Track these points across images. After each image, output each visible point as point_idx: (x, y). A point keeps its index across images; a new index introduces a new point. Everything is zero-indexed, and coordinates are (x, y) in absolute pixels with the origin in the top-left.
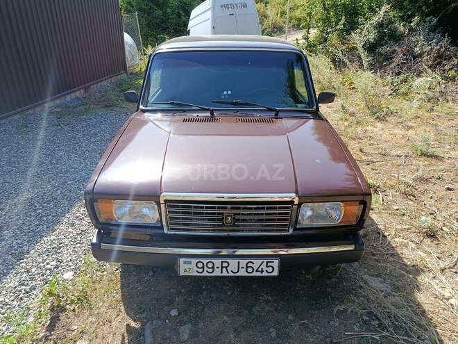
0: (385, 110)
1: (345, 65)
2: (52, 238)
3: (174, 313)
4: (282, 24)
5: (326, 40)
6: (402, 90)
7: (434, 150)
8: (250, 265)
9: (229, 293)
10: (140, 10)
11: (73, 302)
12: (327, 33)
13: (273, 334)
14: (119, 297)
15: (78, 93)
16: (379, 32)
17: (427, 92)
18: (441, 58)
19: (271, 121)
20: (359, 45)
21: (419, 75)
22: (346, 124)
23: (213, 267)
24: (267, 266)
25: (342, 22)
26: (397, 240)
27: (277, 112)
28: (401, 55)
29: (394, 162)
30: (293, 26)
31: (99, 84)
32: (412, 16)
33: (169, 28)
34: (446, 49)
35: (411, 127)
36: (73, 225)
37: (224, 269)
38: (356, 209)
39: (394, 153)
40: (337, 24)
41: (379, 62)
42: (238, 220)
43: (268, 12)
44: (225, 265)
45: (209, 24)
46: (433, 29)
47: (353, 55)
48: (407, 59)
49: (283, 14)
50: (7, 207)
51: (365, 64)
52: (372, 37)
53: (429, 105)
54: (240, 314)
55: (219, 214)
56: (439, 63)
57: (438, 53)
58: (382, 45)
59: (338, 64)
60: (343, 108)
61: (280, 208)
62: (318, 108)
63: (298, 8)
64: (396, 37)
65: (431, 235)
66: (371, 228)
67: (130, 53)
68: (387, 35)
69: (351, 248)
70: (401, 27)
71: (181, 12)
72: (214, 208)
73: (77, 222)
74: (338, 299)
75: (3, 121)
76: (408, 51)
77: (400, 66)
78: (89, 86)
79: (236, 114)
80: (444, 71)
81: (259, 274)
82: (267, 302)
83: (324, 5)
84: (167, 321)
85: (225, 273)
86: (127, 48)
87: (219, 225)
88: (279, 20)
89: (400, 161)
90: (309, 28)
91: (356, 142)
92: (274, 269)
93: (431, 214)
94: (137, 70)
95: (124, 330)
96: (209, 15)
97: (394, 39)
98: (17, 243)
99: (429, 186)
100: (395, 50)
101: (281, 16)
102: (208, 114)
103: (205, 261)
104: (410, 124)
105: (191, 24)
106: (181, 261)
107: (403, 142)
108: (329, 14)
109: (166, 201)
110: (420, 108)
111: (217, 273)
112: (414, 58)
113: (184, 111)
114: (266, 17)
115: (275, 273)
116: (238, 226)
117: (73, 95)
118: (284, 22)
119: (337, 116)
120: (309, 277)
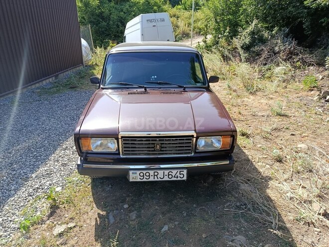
0: (255, 87)
1: (230, 59)
2: (46, 168)
3: (126, 206)
4: (188, 32)
5: (217, 43)
6: (267, 75)
7: (285, 112)
8: (170, 173)
9: (158, 194)
10: (90, 22)
11: (63, 203)
12: (219, 38)
13: (185, 215)
14: (92, 199)
15: (51, 80)
16: (252, 37)
17: (283, 76)
18: (291, 54)
19: (180, 93)
20: (239, 47)
21: (278, 65)
22: (230, 97)
23: (149, 176)
24: (180, 174)
25: (227, 30)
26: (259, 164)
27: (185, 88)
28: (267, 52)
29: (260, 120)
30: (196, 33)
31: (65, 73)
32: (273, 27)
33: (110, 34)
34: (294, 48)
35: (272, 98)
36: (58, 161)
37: (156, 176)
38: (229, 140)
39: (260, 114)
40: (224, 32)
41: (253, 57)
42: (163, 147)
43: (179, 24)
44: (156, 174)
45: (139, 33)
46: (287, 36)
47: (235, 52)
48: (270, 55)
49: (189, 24)
50: (13, 151)
51: (243, 58)
52: (247, 41)
53: (284, 84)
54: (165, 205)
55: (152, 144)
56: (291, 58)
57: (290, 51)
58: (254, 46)
59: (225, 58)
60: (229, 87)
61: (186, 139)
62: (209, 86)
63: (199, 21)
64: (262, 41)
65: (280, 160)
66: (243, 158)
67: (85, 52)
68: (257, 39)
69: (227, 162)
70: (266, 34)
71: (119, 24)
72: (149, 140)
73: (60, 159)
74: (223, 196)
75: (2, 99)
76: (271, 49)
77: (266, 59)
78: (58, 75)
79: (160, 90)
80: (294, 62)
81: (175, 179)
82: (181, 198)
83: (216, 20)
84: (122, 211)
85: (156, 179)
86: (83, 48)
87: (152, 151)
88: (186, 29)
89: (264, 119)
90: (207, 35)
91: (237, 108)
92: (183, 176)
93: (280, 149)
94: (90, 63)
95: (96, 216)
96: (139, 26)
97: (262, 42)
98: (24, 172)
99: (281, 133)
100: (263, 49)
101: (188, 26)
102: (143, 90)
103: (144, 172)
104: (271, 96)
105: (126, 32)
106: (131, 172)
107: (266, 107)
108: (219, 26)
109: (122, 137)
110: (278, 86)
111: (152, 179)
112: (275, 54)
113: (128, 88)
114: (178, 27)
115: (185, 178)
116: (163, 151)
117: (47, 81)
118: (190, 30)
119: (225, 92)
120: (206, 185)
